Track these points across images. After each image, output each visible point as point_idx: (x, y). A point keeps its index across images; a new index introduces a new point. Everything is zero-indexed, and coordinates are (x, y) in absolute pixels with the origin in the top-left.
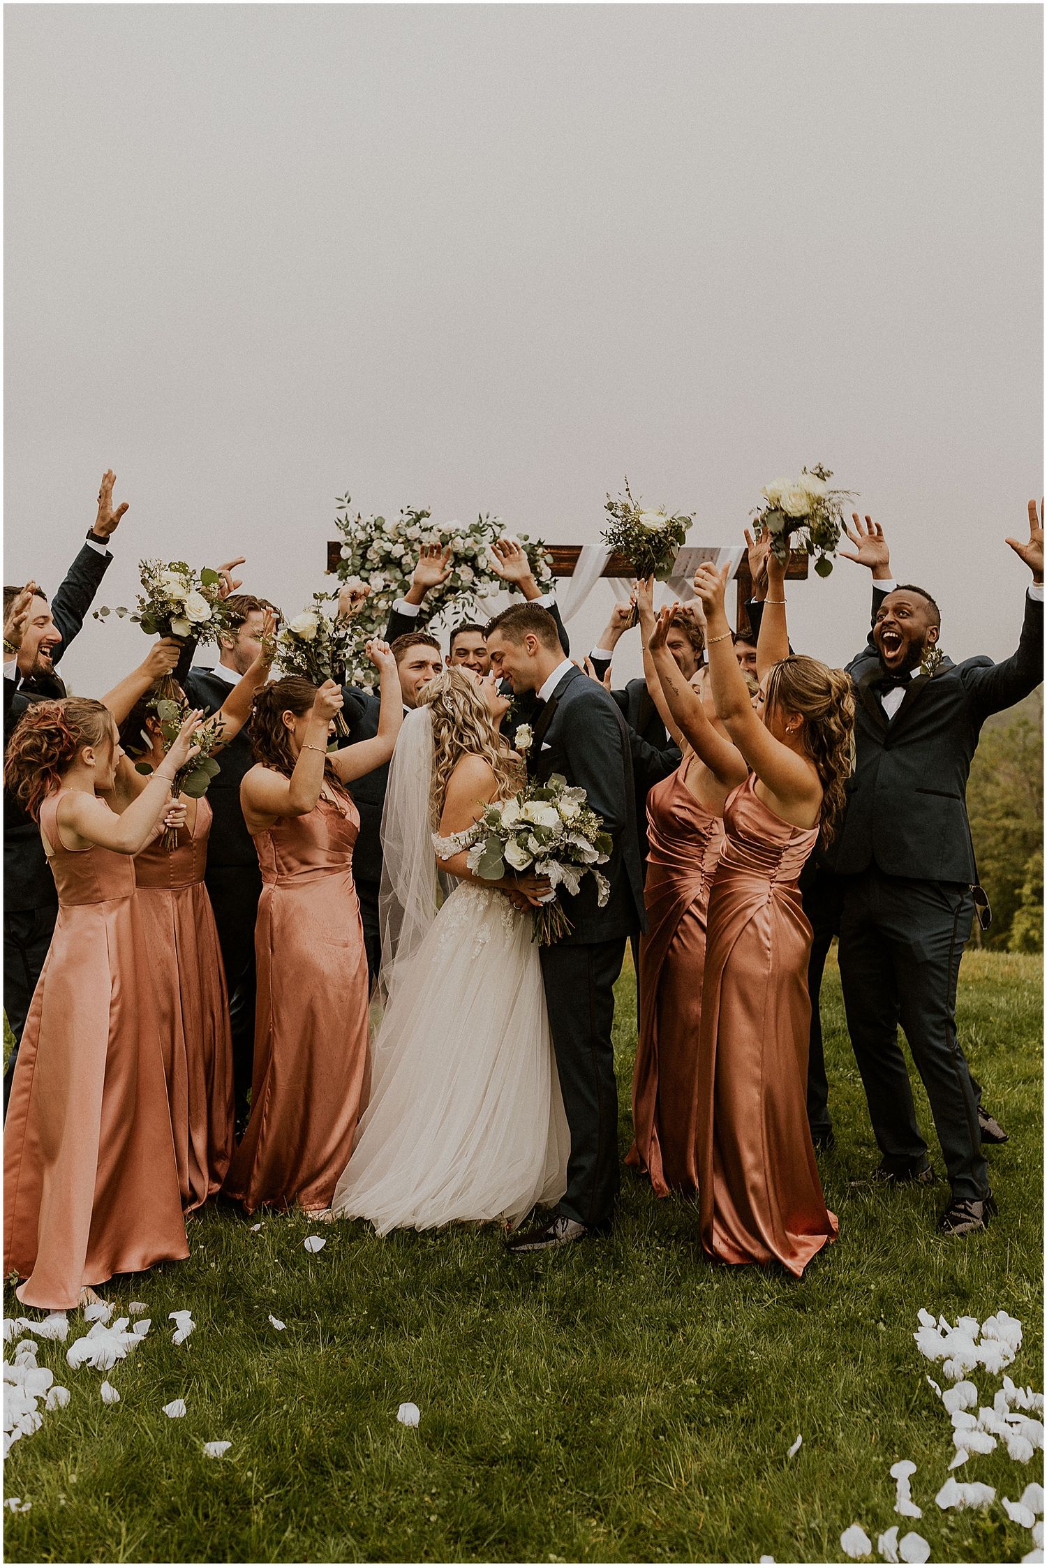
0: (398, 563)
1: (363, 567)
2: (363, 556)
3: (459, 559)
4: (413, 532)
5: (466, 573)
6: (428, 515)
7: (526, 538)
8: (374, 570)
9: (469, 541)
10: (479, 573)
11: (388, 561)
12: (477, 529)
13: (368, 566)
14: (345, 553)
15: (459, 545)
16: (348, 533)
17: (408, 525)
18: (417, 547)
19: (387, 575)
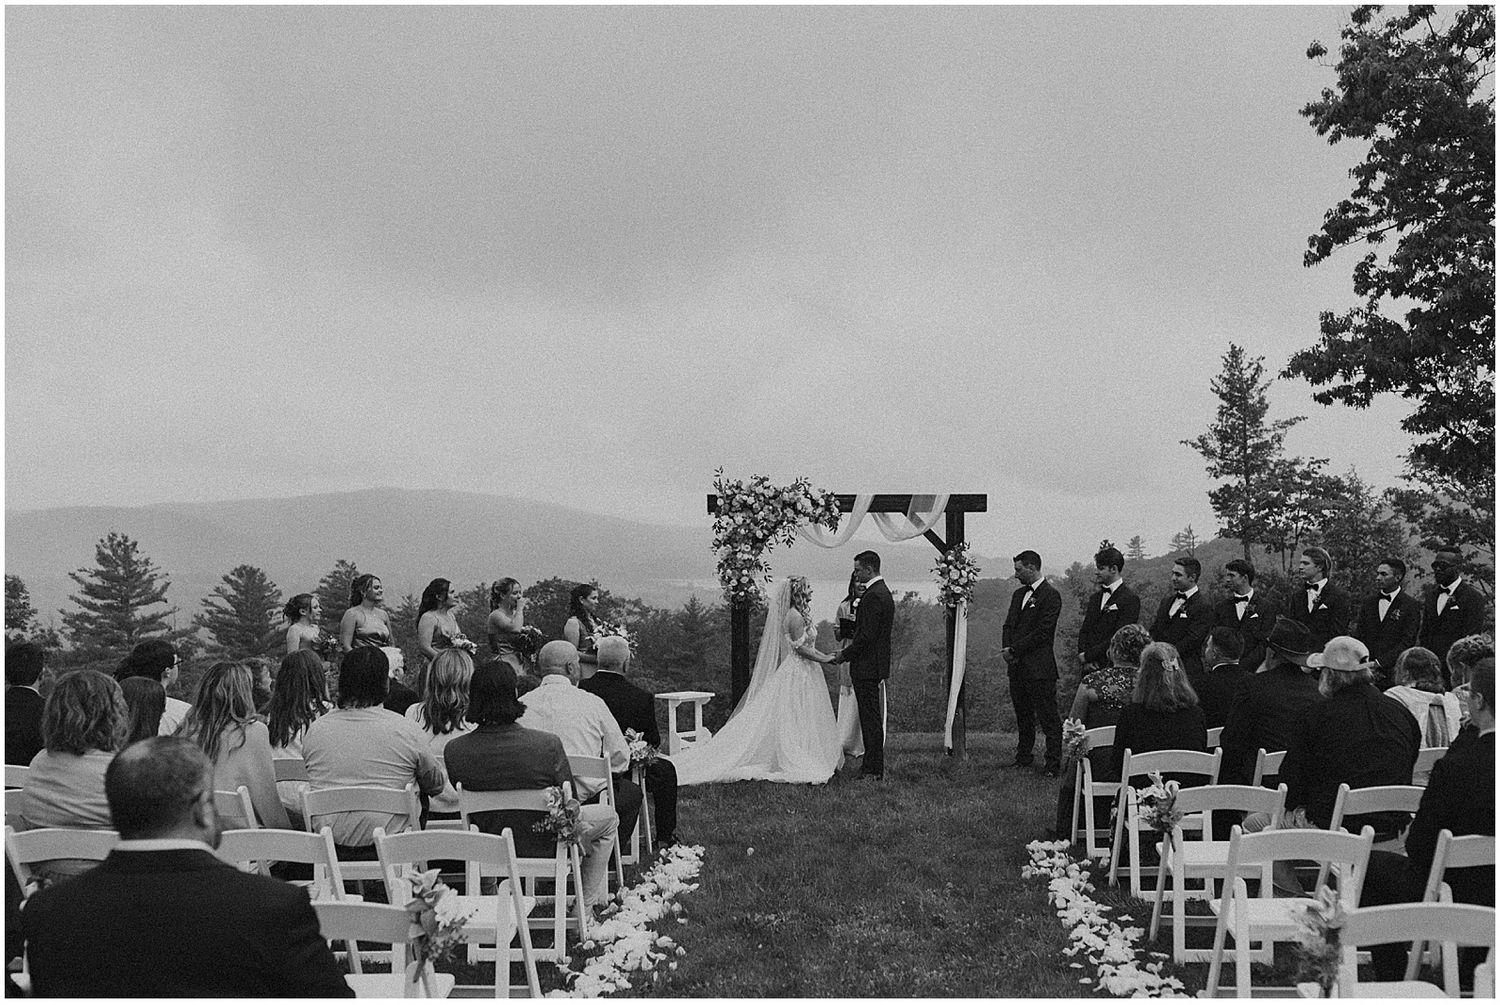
0: (750, 507)
1: (730, 511)
2: (730, 504)
3: (785, 505)
4: (759, 489)
5: (790, 513)
6: (768, 480)
7: (824, 491)
8: (736, 512)
9: (792, 494)
10: (797, 512)
11: (745, 506)
12: (796, 487)
13: (733, 510)
14: (720, 502)
15: (786, 496)
16: (721, 491)
17: (756, 485)
18: (762, 498)
19: (744, 514)
